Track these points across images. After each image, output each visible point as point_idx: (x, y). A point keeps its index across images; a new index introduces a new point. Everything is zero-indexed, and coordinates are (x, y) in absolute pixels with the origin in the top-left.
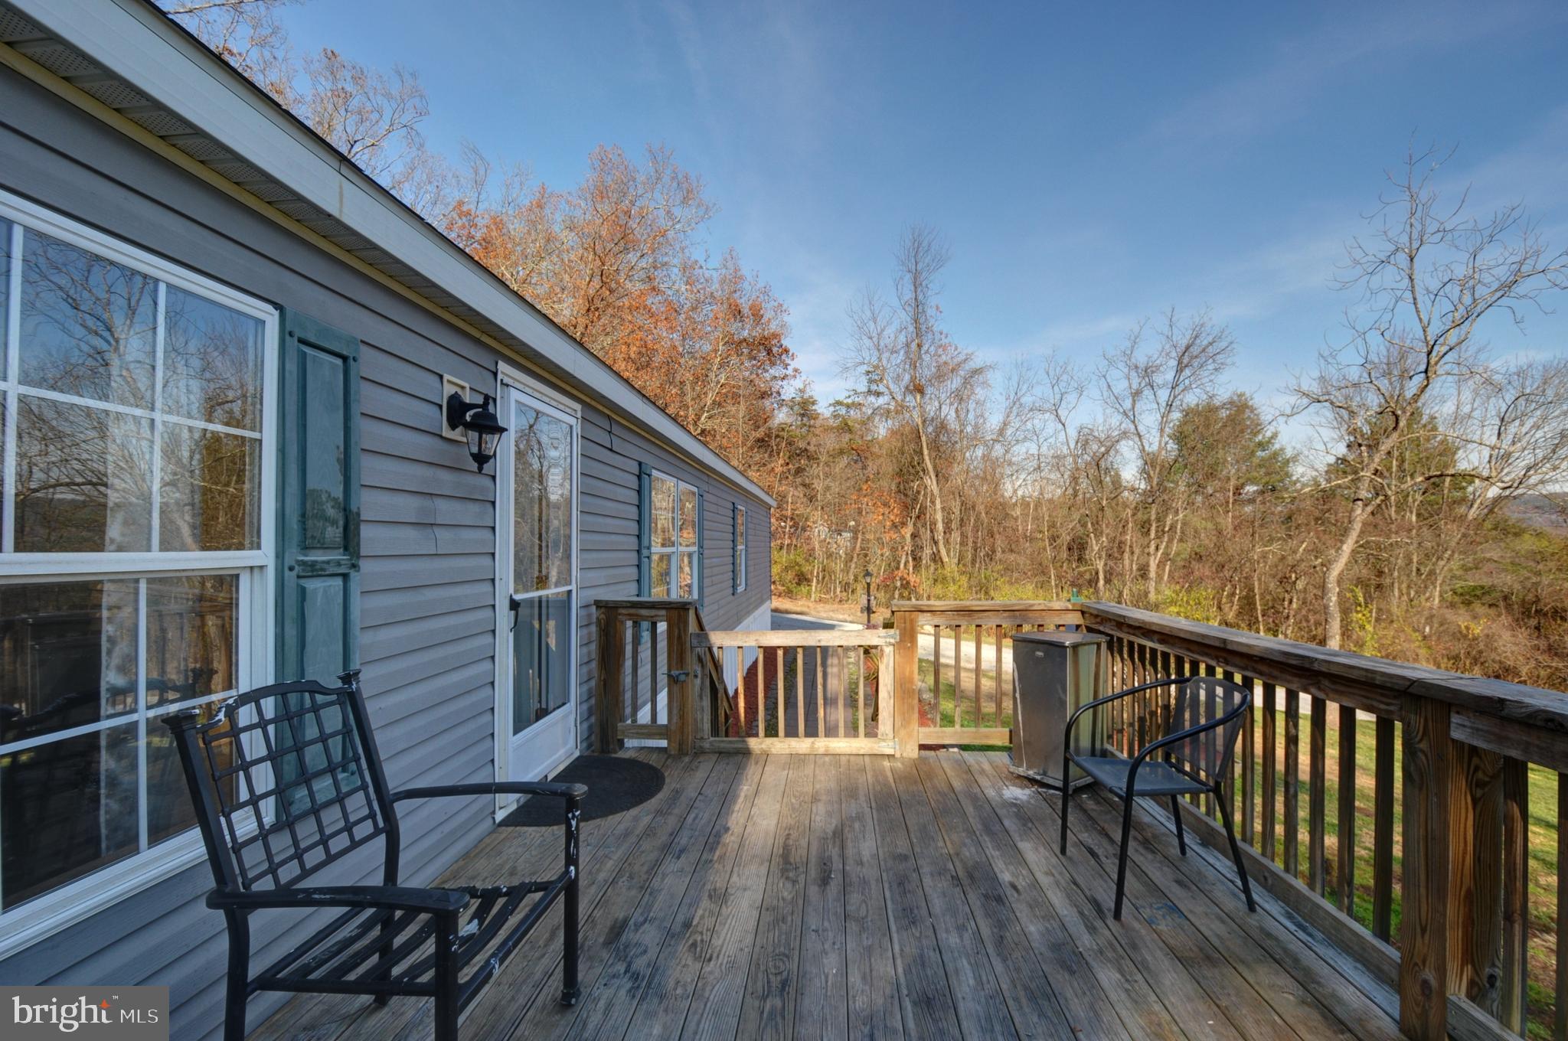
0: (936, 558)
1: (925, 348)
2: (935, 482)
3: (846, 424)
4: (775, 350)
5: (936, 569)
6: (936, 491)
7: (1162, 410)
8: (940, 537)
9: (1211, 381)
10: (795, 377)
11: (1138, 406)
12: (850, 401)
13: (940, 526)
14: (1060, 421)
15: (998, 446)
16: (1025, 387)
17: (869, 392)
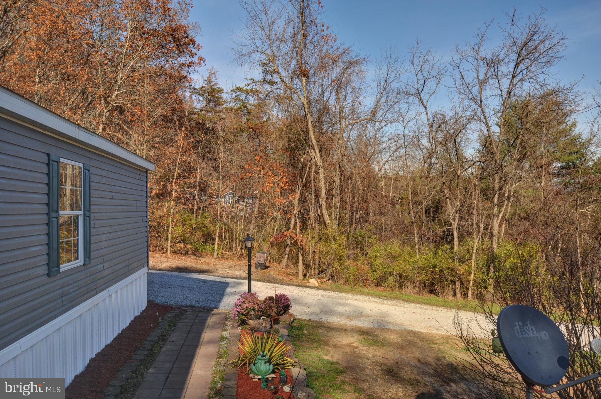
0: (320, 220)
1: (310, 38)
2: (318, 154)
3: (245, 107)
4: (183, 41)
5: (320, 230)
6: (319, 162)
7: (504, 97)
8: (323, 202)
9: (543, 72)
10: (199, 64)
11: (483, 93)
12: (248, 88)
13: (323, 193)
14: (423, 104)
15: (370, 127)
16: (393, 76)
17: (265, 81)
